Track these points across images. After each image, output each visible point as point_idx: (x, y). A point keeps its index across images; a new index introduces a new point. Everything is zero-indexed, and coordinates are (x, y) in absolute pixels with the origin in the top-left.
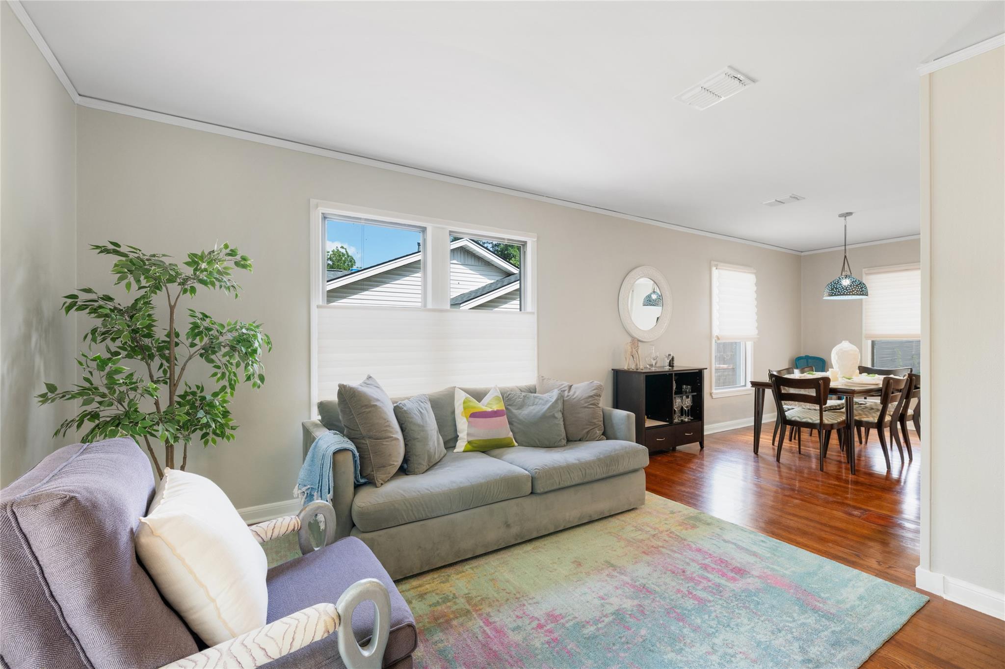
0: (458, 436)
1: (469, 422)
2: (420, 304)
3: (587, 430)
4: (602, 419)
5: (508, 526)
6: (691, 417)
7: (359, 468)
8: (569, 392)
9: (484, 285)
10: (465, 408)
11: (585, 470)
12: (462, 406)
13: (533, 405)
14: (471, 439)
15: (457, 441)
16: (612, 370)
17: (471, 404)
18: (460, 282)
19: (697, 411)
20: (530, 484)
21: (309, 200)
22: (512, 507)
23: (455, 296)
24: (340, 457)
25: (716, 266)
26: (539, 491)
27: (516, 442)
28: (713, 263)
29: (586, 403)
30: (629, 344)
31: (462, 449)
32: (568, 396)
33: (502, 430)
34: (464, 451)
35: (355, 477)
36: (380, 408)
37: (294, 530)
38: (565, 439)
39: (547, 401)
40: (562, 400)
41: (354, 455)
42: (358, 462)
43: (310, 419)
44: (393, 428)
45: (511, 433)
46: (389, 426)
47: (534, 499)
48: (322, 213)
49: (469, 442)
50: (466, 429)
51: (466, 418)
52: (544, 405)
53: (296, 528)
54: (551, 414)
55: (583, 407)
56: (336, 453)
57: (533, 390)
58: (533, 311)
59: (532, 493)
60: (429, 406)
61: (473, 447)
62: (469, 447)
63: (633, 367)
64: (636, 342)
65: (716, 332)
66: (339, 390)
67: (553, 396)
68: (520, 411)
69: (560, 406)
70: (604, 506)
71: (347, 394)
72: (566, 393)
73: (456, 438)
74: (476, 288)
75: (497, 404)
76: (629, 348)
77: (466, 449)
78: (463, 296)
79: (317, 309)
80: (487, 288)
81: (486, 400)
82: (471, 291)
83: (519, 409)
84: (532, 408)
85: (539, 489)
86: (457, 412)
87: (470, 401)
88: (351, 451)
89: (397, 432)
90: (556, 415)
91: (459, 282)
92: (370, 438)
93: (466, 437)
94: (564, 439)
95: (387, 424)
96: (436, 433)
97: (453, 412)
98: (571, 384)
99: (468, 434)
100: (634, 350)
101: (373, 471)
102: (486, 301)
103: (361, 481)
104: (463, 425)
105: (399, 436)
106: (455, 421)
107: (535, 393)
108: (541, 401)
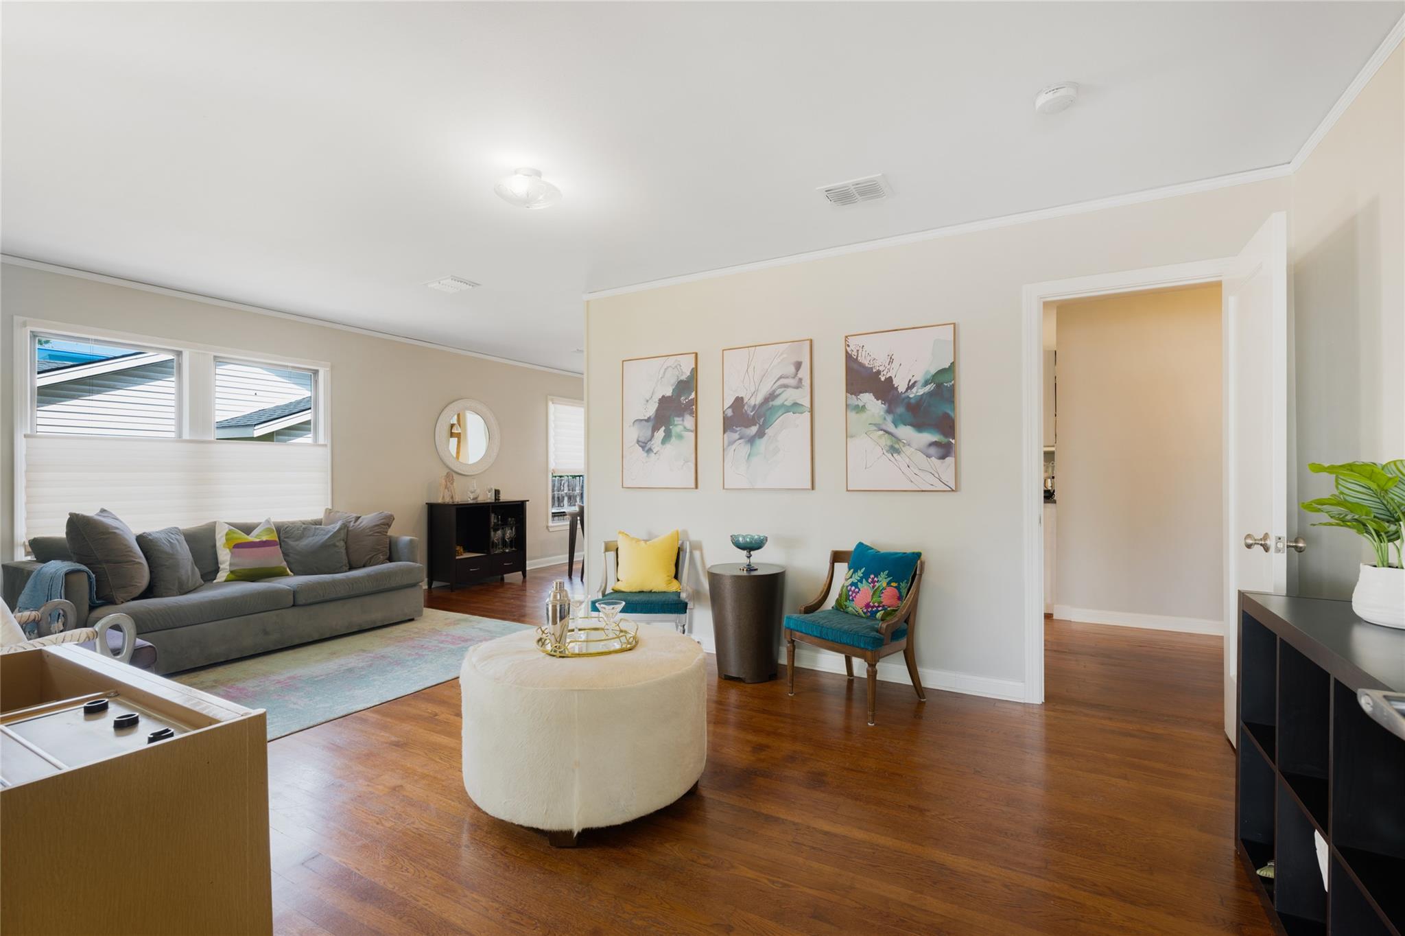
0: (219, 568)
1: (232, 553)
2: (173, 435)
3: (370, 556)
4: (388, 546)
5: (266, 633)
6: (515, 548)
7: (95, 589)
8: (355, 523)
9: (300, 398)
10: (227, 540)
11: (353, 584)
12: (224, 538)
13: (313, 536)
14: (234, 568)
15: (218, 572)
16: (427, 504)
17: (235, 535)
18: (258, 393)
19: (519, 542)
20: (291, 597)
21: (12, 316)
22: (271, 617)
23: (249, 413)
24: (73, 578)
25: (552, 400)
26: (300, 603)
27: (291, 571)
28: (549, 397)
29: (371, 531)
30: (443, 478)
31: (224, 579)
32: (353, 526)
33: (275, 559)
34: (226, 581)
35: (90, 599)
36: (119, 535)
37: (34, 620)
38: (348, 565)
39: (329, 532)
40: (346, 530)
41: (89, 577)
42: (94, 583)
43: (13, 559)
44: (135, 553)
45: (285, 563)
46: (131, 551)
47: (296, 610)
48: (31, 332)
49: (232, 572)
50: (229, 559)
51: (229, 548)
52: (325, 535)
53: (37, 619)
54: (332, 542)
55: (367, 536)
56: (67, 574)
57: (318, 523)
58: (326, 443)
59: (293, 606)
60: (183, 538)
61: (237, 576)
62: (232, 577)
63: (448, 500)
64: (451, 475)
65: (552, 466)
66: (69, 518)
67: (338, 525)
68: (297, 543)
69: (343, 535)
70: (377, 616)
71: (77, 524)
72: (352, 524)
73: (217, 570)
74: (287, 402)
75: (268, 535)
76: (444, 481)
77: (229, 579)
78: (261, 413)
79: (24, 439)
80: (302, 404)
81: (255, 532)
82: (277, 407)
83: (297, 540)
84: (310, 539)
85: (301, 600)
86: (218, 544)
87: (234, 533)
88: (87, 572)
89: (140, 557)
90: (338, 544)
91: (256, 392)
92: (107, 562)
93: (228, 567)
94: (345, 566)
95: (129, 549)
96: (190, 563)
97: (214, 546)
98: (359, 515)
99: (231, 565)
100: (448, 483)
101: (111, 591)
102: (283, 427)
103: (97, 602)
104: (225, 557)
105: (144, 561)
106: (216, 554)
107: (321, 525)
108: (322, 532)
